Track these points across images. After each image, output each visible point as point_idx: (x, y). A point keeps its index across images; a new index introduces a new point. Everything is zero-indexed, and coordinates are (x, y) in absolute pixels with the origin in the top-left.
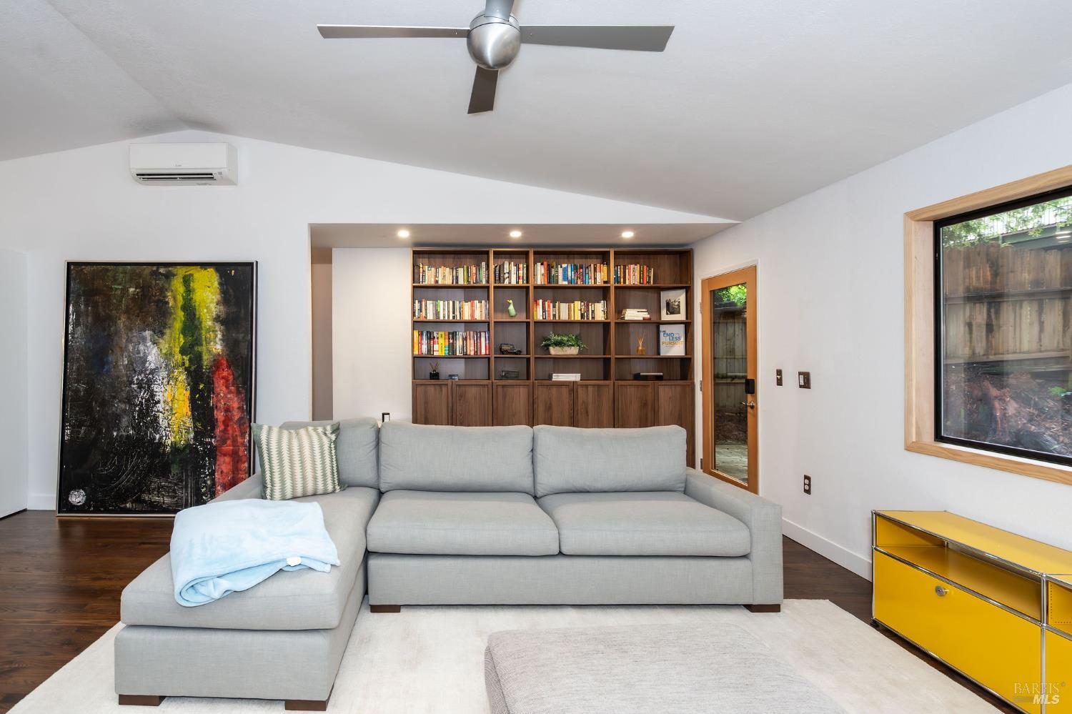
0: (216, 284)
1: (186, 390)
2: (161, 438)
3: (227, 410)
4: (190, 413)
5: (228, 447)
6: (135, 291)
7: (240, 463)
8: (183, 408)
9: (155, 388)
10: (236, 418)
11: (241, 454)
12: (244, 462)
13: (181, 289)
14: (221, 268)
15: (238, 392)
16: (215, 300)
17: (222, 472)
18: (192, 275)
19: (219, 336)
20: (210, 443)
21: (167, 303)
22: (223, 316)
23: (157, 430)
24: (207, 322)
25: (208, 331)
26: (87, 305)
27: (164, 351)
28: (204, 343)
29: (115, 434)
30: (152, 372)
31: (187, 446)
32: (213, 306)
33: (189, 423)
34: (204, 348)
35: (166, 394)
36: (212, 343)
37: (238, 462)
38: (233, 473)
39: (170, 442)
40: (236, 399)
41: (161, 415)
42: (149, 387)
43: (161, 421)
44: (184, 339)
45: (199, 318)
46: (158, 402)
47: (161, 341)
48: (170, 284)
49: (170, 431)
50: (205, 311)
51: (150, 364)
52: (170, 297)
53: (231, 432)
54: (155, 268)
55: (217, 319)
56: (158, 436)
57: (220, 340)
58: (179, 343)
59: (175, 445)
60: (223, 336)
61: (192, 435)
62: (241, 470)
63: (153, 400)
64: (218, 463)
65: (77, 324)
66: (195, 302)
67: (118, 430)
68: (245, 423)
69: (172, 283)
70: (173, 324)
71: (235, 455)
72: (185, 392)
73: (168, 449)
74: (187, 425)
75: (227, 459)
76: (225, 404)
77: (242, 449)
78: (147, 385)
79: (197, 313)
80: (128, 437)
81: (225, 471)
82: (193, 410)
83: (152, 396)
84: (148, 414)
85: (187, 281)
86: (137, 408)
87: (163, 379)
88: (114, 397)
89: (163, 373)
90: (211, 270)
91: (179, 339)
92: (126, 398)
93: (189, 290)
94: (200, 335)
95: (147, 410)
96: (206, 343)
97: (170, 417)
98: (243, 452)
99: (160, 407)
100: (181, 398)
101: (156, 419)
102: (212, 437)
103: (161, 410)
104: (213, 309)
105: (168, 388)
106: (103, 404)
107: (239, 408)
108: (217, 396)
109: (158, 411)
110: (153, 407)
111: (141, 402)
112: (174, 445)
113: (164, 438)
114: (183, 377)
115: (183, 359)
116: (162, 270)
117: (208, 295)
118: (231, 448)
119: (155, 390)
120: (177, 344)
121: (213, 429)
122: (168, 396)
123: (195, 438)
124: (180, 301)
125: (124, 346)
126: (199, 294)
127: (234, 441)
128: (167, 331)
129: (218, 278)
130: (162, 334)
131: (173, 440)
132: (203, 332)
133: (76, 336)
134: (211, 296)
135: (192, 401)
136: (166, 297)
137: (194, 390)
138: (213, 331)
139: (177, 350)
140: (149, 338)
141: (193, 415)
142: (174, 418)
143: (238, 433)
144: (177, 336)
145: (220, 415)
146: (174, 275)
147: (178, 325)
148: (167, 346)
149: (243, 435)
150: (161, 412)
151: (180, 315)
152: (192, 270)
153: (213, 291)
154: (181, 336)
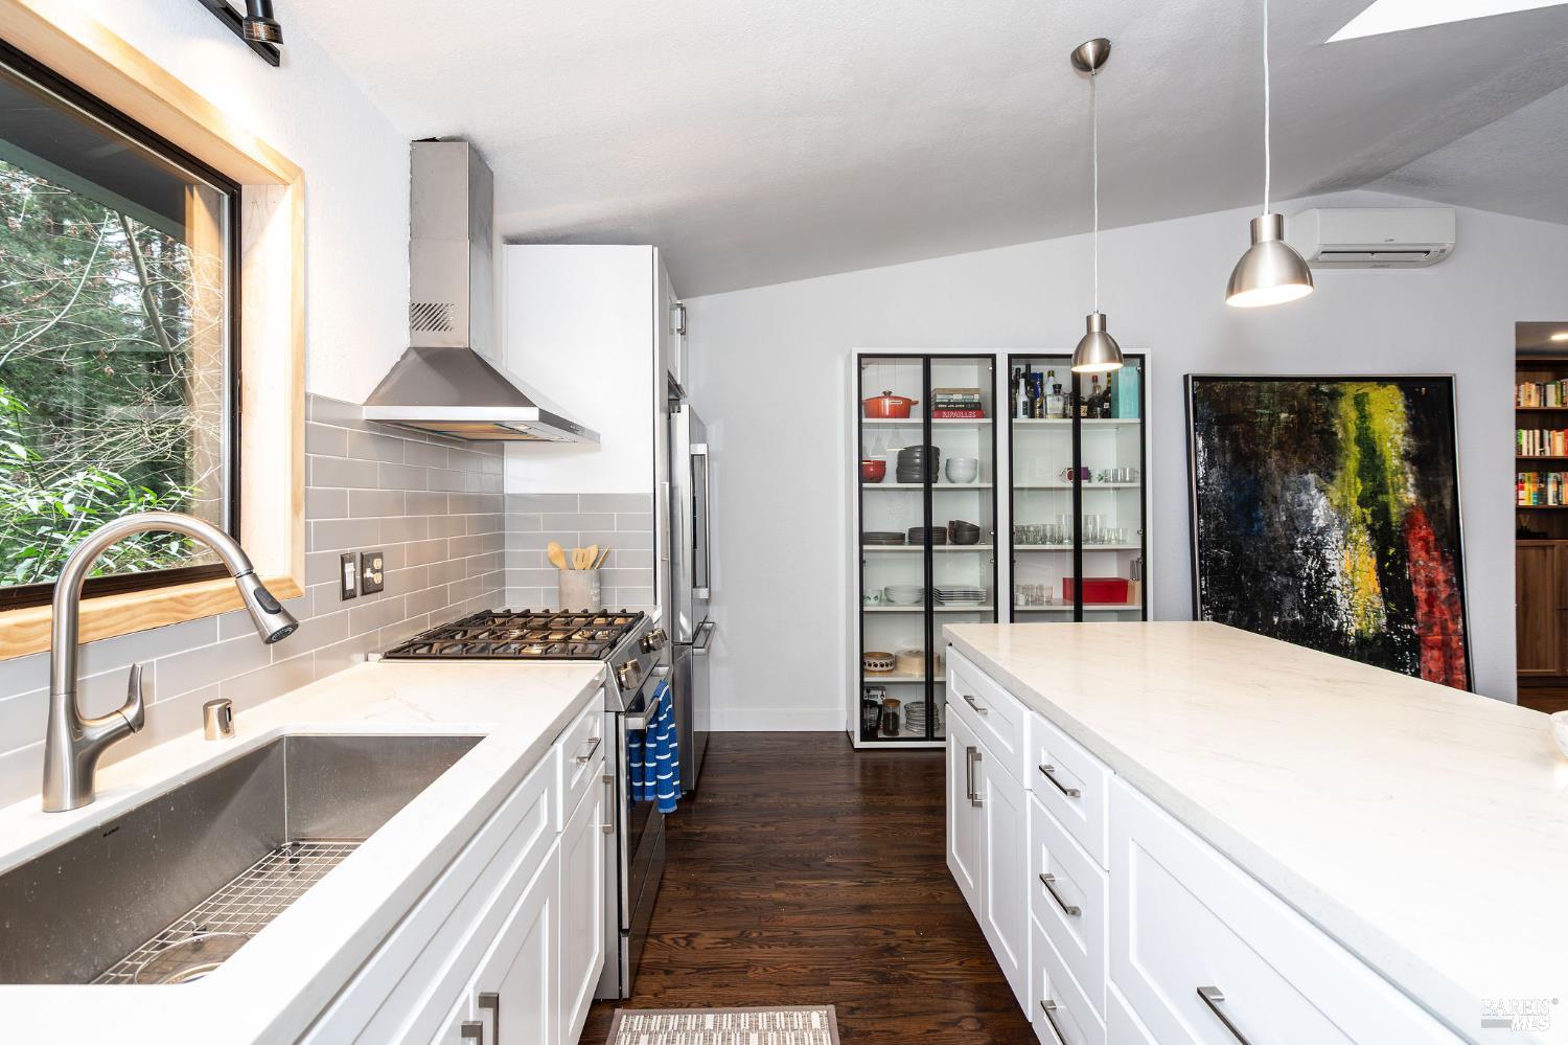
0: (1401, 407)
1: (1371, 556)
2: (1341, 624)
3: (1431, 584)
4: (1378, 589)
5: (1435, 637)
6: (1289, 417)
7: (1453, 661)
8: (1368, 582)
9: (1328, 554)
10: (1443, 596)
11: (1454, 645)
12: (1461, 657)
13: (1353, 415)
14: (1407, 384)
15: (1444, 560)
16: (1401, 430)
17: (1430, 672)
18: (1367, 394)
19: (1411, 480)
20: (1410, 631)
21: (1335, 434)
22: (1414, 452)
23: (1334, 614)
24: (1393, 462)
25: (1395, 473)
26: (1223, 438)
27: (1335, 502)
28: (1391, 490)
29: (1276, 620)
30: (1322, 531)
31: (1378, 635)
32: (1398, 438)
33: (1378, 603)
34: (1391, 497)
35: (1343, 563)
36: (1402, 490)
37: (1451, 657)
38: (1446, 673)
39: (1353, 631)
40: (1441, 568)
41: (1338, 593)
42: (1319, 553)
43: (1339, 600)
44: (1363, 485)
45: (1381, 455)
46: (1333, 574)
47: (1330, 487)
48: (1336, 407)
49: (1353, 615)
50: (1389, 445)
51: (1317, 519)
52: (1338, 426)
53: (1437, 615)
54: (1314, 385)
55: (1406, 456)
56: (1336, 623)
57: (1413, 485)
58: (1356, 491)
59: (1362, 633)
60: (1416, 480)
61: (1384, 620)
62: (1456, 669)
63: (1326, 571)
64: (1423, 659)
65: (1210, 464)
66: (1374, 432)
67: (1280, 615)
68: (1455, 603)
69: (1340, 406)
70: (1345, 463)
71: (1444, 646)
72: (1369, 559)
73: (1352, 641)
74: (1377, 606)
75: (1436, 653)
76: (1427, 576)
77: (1455, 638)
78: (1316, 550)
79: (1378, 449)
80: (1295, 623)
81: (1433, 670)
82: (1382, 584)
83: (1324, 565)
84: (1320, 592)
85: (1360, 402)
86: (1305, 584)
87: (1337, 542)
88: (1271, 568)
89: (1336, 534)
90: (1393, 388)
91: (1355, 486)
92: (1288, 569)
93: (1364, 417)
94: (1384, 478)
95: (1319, 585)
96: (1394, 490)
97: (1351, 595)
98: (1457, 643)
99: (1336, 580)
100: (1365, 568)
101: (1331, 599)
102: (1411, 623)
103: (1339, 585)
104: (1399, 442)
105: (1346, 553)
106: (1257, 577)
107: (1446, 582)
108: (1414, 565)
109: (1334, 587)
110: (1326, 581)
111: (1309, 574)
112: (1359, 635)
113: (1345, 625)
114: (1365, 538)
115: (1363, 513)
116: (1324, 388)
117: (1390, 423)
118: (1440, 637)
119: (1328, 557)
120: (1353, 492)
121: (1413, 612)
122: (1346, 565)
123: (1389, 624)
124: (1353, 433)
125: (1279, 496)
126: (1377, 421)
127: (1444, 629)
128: (1338, 474)
129: (1402, 398)
130: (1332, 478)
131: (1358, 627)
132: (1389, 475)
133: (1211, 481)
134: (1395, 425)
135: (1381, 571)
136: (1332, 425)
137: (1382, 557)
138: (1402, 473)
139: (1354, 500)
140: (1313, 484)
141: (1383, 591)
142: (1356, 597)
143: (1447, 617)
144: (1353, 481)
145: (1420, 592)
146: (1342, 395)
147: (1352, 465)
148: (1339, 494)
149: (1455, 621)
150: (1338, 588)
151: (1355, 449)
152: (1367, 388)
153: (1397, 416)
154: (1358, 480)
